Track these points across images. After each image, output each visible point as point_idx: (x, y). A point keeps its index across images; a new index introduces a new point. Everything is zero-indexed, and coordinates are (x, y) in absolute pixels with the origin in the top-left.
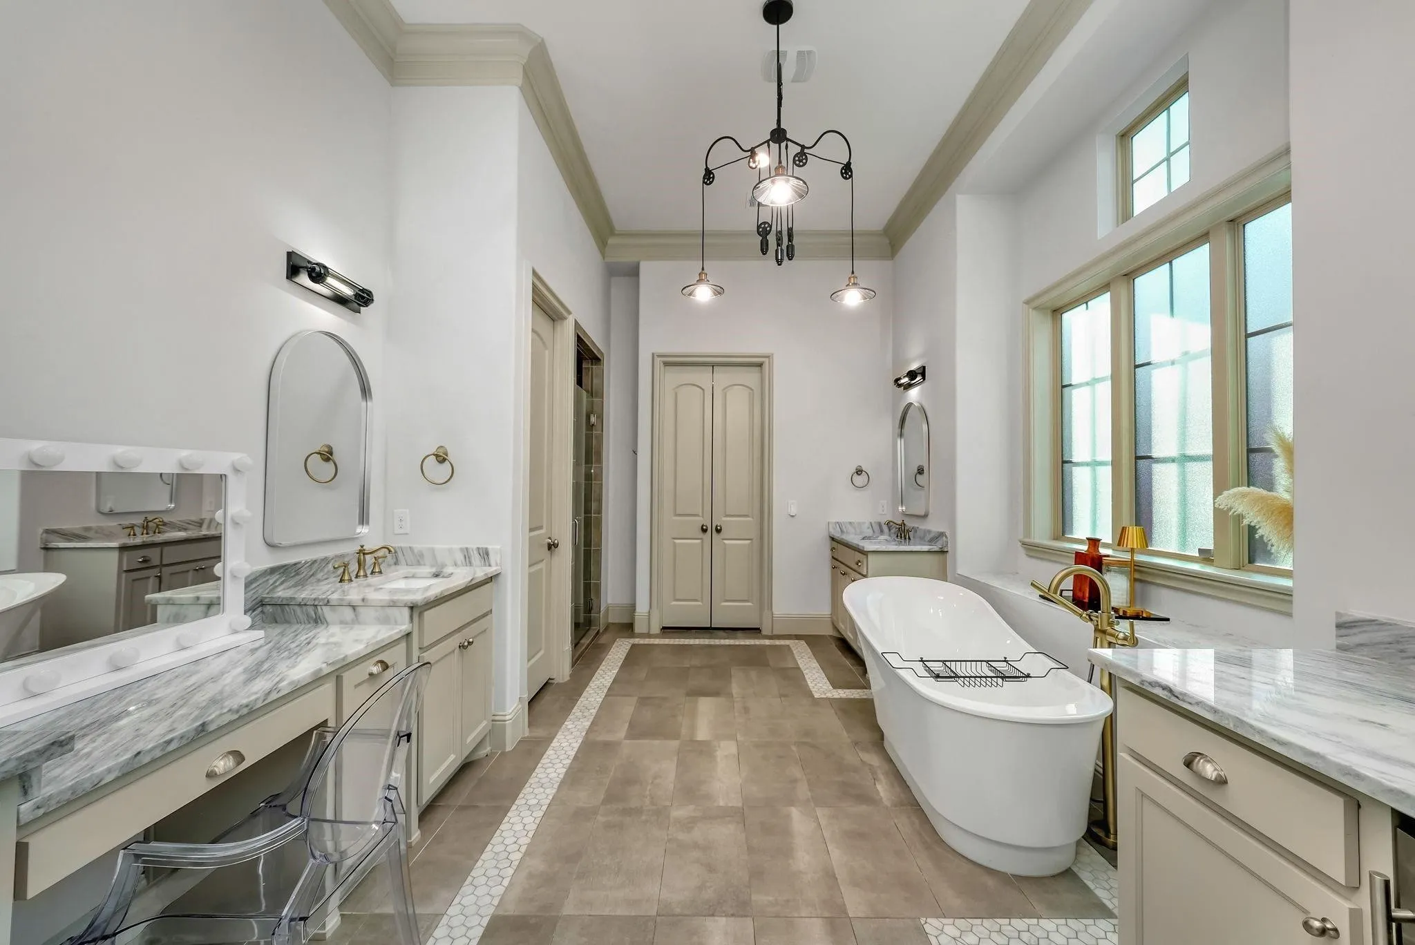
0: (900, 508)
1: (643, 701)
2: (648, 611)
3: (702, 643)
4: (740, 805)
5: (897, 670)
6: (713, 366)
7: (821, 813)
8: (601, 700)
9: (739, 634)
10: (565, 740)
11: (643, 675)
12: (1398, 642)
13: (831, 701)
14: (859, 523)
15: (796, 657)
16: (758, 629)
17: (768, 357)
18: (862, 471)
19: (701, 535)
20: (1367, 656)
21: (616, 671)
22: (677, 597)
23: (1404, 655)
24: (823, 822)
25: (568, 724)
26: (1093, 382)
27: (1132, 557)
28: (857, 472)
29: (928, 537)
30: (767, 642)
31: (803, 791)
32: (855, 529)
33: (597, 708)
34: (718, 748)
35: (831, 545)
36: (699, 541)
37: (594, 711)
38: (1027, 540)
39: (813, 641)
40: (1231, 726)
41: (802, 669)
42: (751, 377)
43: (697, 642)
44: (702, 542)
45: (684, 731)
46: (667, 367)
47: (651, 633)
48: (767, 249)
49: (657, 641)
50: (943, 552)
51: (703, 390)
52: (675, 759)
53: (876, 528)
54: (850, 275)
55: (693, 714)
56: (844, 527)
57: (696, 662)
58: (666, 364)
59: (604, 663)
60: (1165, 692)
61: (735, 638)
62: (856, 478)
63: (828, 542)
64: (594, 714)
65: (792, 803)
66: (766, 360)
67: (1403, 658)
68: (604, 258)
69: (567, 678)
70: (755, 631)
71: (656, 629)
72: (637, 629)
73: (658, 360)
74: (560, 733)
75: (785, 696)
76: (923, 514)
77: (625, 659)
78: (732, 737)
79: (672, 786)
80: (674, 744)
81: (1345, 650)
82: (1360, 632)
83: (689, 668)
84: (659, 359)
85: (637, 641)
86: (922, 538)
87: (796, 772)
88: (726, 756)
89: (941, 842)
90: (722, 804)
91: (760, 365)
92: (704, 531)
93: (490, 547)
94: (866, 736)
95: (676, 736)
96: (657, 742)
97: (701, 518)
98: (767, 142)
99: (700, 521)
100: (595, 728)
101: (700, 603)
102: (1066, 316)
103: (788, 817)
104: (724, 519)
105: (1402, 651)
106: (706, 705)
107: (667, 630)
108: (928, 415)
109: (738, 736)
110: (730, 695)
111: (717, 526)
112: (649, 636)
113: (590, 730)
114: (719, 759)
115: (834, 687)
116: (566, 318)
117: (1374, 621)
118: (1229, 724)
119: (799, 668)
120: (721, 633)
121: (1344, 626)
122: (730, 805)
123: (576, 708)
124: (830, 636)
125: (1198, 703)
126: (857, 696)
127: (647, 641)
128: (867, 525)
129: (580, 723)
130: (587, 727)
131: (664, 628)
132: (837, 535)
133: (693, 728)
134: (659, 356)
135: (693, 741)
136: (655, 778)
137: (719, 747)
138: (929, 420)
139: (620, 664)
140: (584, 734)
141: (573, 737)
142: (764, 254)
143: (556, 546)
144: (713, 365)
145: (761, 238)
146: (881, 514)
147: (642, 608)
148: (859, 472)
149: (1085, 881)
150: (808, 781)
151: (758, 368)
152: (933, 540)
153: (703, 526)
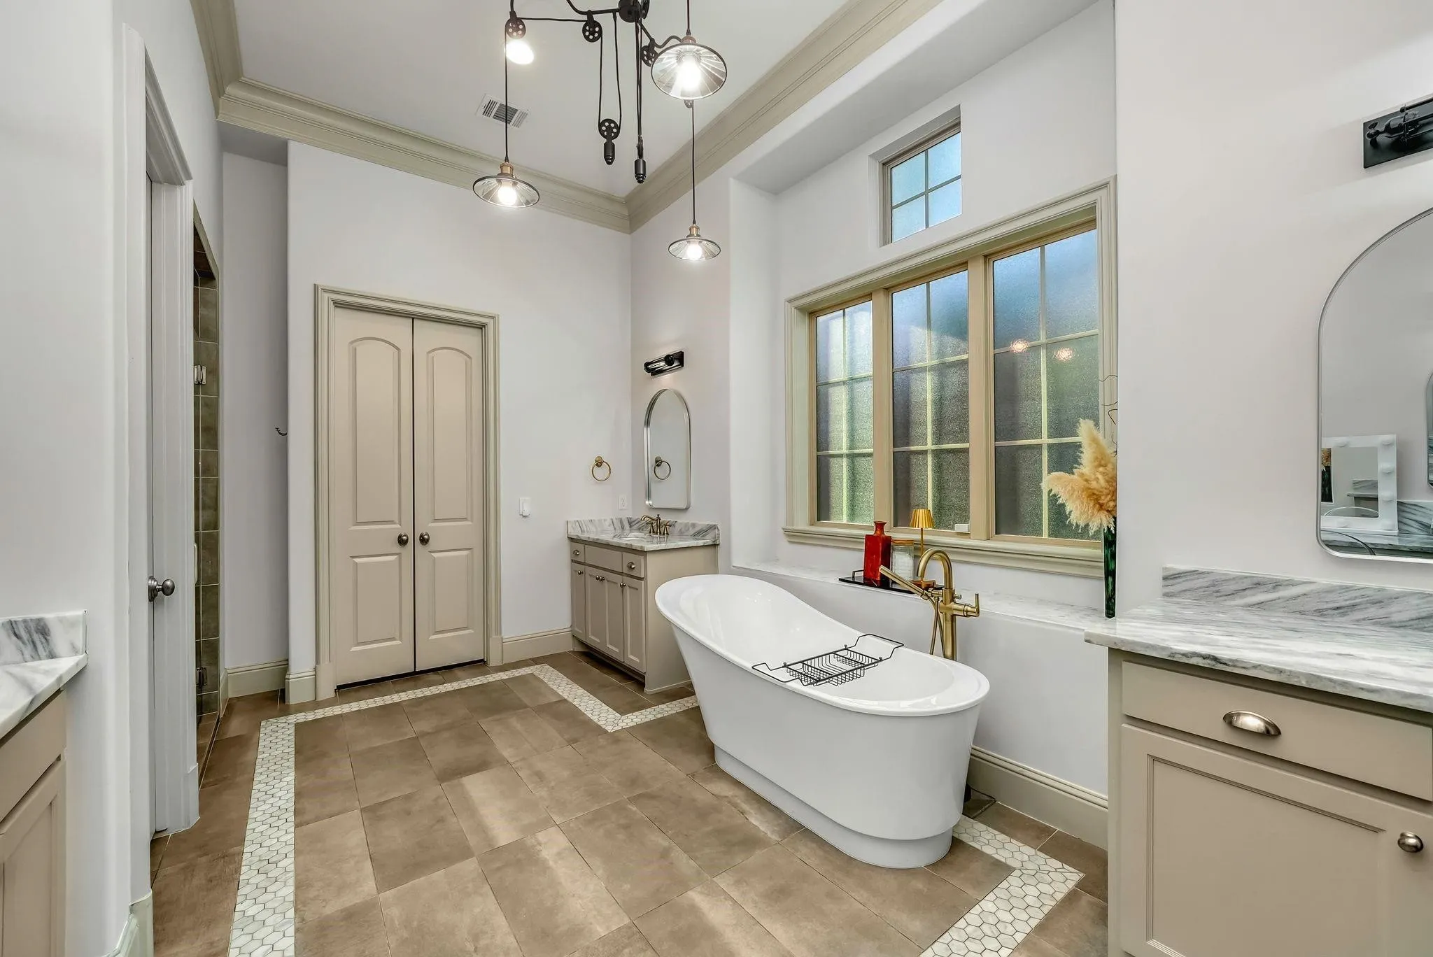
0: (647, 502)
1: (373, 813)
2: (312, 669)
3: (413, 696)
4: (627, 921)
5: (787, 684)
6: (413, 319)
7: (724, 882)
8: (290, 837)
9: (458, 672)
10: (256, 944)
11: (344, 770)
12: (1214, 586)
13: (631, 730)
14: (600, 521)
15: (554, 687)
16: (482, 660)
17: (493, 317)
18: (601, 463)
19: (397, 548)
20: (1189, 598)
21: (291, 778)
22: (360, 640)
23: (1219, 594)
24: (735, 894)
25: (245, 907)
26: (852, 381)
27: (922, 537)
28: (597, 465)
29: (692, 531)
30: (503, 676)
31: (684, 863)
32: (596, 528)
33: (292, 855)
34: (538, 848)
35: (571, 547)
36: (393, 558)
37: (289, 862)
38: (791, 528)
39: (554, 660)
40: (1304, 683)
41: (570, 700)
42: (469, 340)
43: (404, 696)
44: (400, 559)
45: (472, 841)
46: (338, 310)
47: (319, 699)
48: (613, 159)
49: (337, 710)
50: (715, 545)
51: (398, 349)
52: (487, 888)
53: (618, 525)
54: (691, 224)
55: (470, 809)
56: (584, 525)
57: (424, 726)
58: (338, 304)
59: (258, 770)
60: (1208, 661)
61: (457, 680)
62: (597, 470)
63: (567, 541)
64: (292, 867)
65: (683, 885)
66: (491, 322)
67: (1217, 597)
68: (217, 114)
69: (195, 818)
70: (478, 665)
71: (327, 692)
72: (294, 698)
73: (325, 298)
74: (235, 933)
75: (575, 741)
76: (683, 506)
77: (297, 752)
78: (546, 823)
79: (511, 940)
80: (470, 866)
81: (1171, 596)
82: (1184, 581)
83: (417, 738)
84: (326, 295)
85: (301, 717)
86: (681, 533)
87: (658, 840)
88: (559, 854)
89: (851, 859)
90: (601, 931)
91: (481, 327)
92: (402, 542)
93: (49, 616)
94: (696, 763)
95: (466, 853)
96: (438, 875)
97: (399, 526)
98: (614, 11)
99: (396, 529)
100: (312, 893)
101: (398, 642)
102: (821, 319)
103: (693, 909)
104: (433, 524)
105: (1217, 592)
106: (476, 786)
107: (345, 690)
108: (688, 402)
109: (555, 818)
110: (504, 762)
111: (421, 536)
112: (316, 704)
113: (300, 904)
114: (551, 863)
115: (622, 714)
116: (181, 184)
117: (1194, 571)
118: (1300, 682)
119: (565, 700)
120: (432, 677)
121: (1171, 578)
122: (614, 928)
123: (244, 869)
124: (570, 652)
125: (1255, 667)
126: (651, 717)
127: (320, 714)
128: (609, 521)
129: (269, 896)
130: (292, 898)
131: (339, 687)
132: (575, 533)
133: (482, 829)
134: (325, 290)
135: (497, 851)
136: (476, 938)
137: (540, 844)
138: (690, 410)
139: (292, 763)
140: (291, 913)
141: (270, 929)
142: (609, 163)
143: (168, 590)
144: (413, 317)
145: (605, 140)
146: (621, 510)
147: (301, 665)
148: (599, 463)
149: (970, 843)
150: (679, 845)
151: (476, 332)
152: (700, 533)
153: (400, 537)
